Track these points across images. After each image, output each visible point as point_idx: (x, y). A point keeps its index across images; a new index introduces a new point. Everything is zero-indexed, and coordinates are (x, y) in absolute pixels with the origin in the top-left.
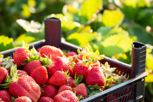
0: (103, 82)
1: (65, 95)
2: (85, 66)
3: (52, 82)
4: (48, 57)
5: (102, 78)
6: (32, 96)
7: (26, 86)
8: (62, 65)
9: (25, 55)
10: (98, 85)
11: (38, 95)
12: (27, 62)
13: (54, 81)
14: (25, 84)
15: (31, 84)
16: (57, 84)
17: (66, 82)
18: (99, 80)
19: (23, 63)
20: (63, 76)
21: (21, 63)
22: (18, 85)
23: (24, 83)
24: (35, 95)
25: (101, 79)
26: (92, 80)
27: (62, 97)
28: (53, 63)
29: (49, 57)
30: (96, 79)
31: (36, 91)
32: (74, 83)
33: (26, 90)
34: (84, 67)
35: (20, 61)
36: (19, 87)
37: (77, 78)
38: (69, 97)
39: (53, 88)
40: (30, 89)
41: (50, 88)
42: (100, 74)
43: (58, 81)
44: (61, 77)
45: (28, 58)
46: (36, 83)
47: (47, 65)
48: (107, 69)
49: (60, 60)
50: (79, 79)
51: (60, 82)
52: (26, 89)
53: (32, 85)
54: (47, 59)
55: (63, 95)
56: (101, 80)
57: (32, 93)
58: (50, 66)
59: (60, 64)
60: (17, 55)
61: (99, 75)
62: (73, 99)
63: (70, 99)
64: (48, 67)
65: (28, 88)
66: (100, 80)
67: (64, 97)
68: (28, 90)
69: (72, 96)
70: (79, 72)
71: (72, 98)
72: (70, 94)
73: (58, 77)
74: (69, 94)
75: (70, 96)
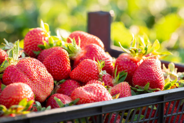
0: (159, 82)
1: (90, 88)
2: (133, 59)
3: (75, 75)
4: (75, 41)
5: (159, 75)
6: (38, 88)
7: (29, 71)
8: (96, 54)
9: (40, 38)
10: (150, 86)
11: (48, 89)
12: (42, 48)
13: (79, 73)
14: (28, 68)
15: (38, 70)
16: (83, 79)
17: (97, 77)
18: (152, 78)
19: (37, 51)
20: (94, 65)
21: (35, 50)
22: (15, 69)
23: (26, 66)
24: (43, 88)
25: (156, 76)
26: (141, 78)
27: (85, 90)
28: (83, 51)
29: (77, 42)
30: (148, 75)
31: (46, 82)
32: (113, 83)
33: (28, 77)
34: (131, 60)
35: (32, 47)
36: (17, 72)
37: (117, 75)
38: (96, 91)
39: (76, 84)
40: (34, 77)
41: (70, 83)
42: (155, 68)
43: (85, 74)
44: (89, 67)
45: (45, 42)
46: (47, 72)
47: (73, 55)
48: (171, 73)
49: (94, 47)
50: (122, 77)
51: (87, 75)
52: (28, 75)
53: (39, 72)
54: (74, 44)
55: (86, 88)
56: (156, 78)
57: (38, 84)
58: (78, 57)
59: (93, 53)
60: (29, 37)
61: (154, 70)
62: (103, 95)
63: (97, 94)
64: (75, 57)
65: (32, 75)
66: (154, 77)
67: (87, 91)
68: (31, 77)
69: (101, 91)
70: (122, 67)
71: (101, 94)
72: (99, 88)
73: (86, 66)
74: (97, 87)
75: (98, 91)
